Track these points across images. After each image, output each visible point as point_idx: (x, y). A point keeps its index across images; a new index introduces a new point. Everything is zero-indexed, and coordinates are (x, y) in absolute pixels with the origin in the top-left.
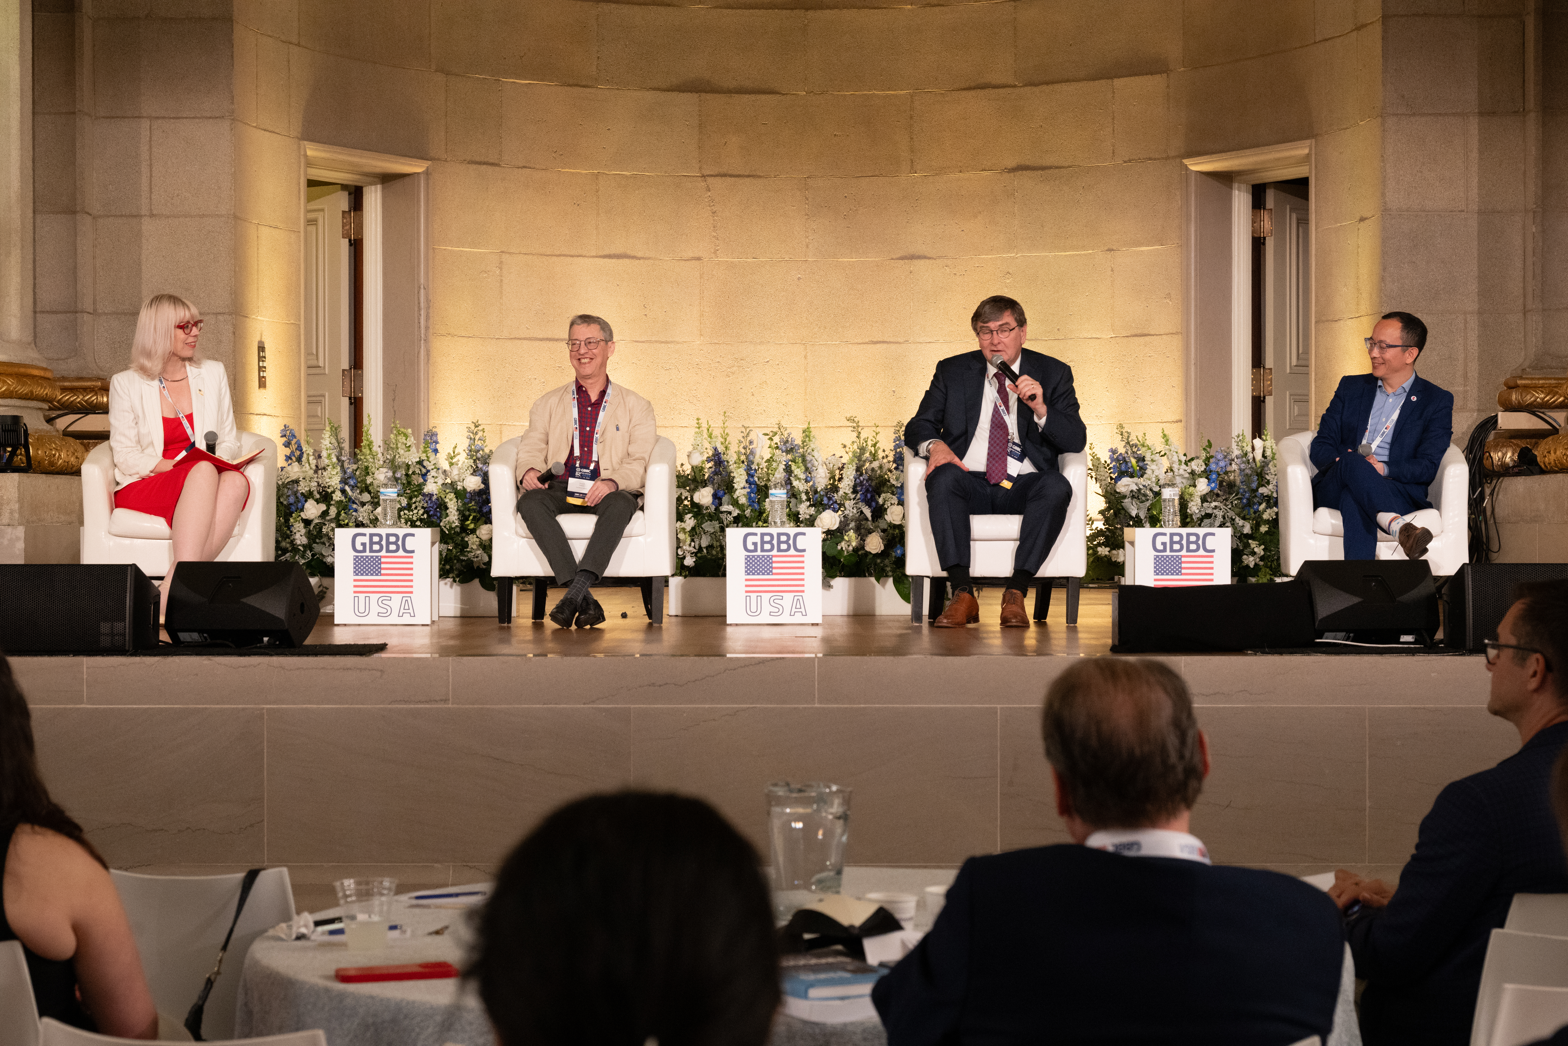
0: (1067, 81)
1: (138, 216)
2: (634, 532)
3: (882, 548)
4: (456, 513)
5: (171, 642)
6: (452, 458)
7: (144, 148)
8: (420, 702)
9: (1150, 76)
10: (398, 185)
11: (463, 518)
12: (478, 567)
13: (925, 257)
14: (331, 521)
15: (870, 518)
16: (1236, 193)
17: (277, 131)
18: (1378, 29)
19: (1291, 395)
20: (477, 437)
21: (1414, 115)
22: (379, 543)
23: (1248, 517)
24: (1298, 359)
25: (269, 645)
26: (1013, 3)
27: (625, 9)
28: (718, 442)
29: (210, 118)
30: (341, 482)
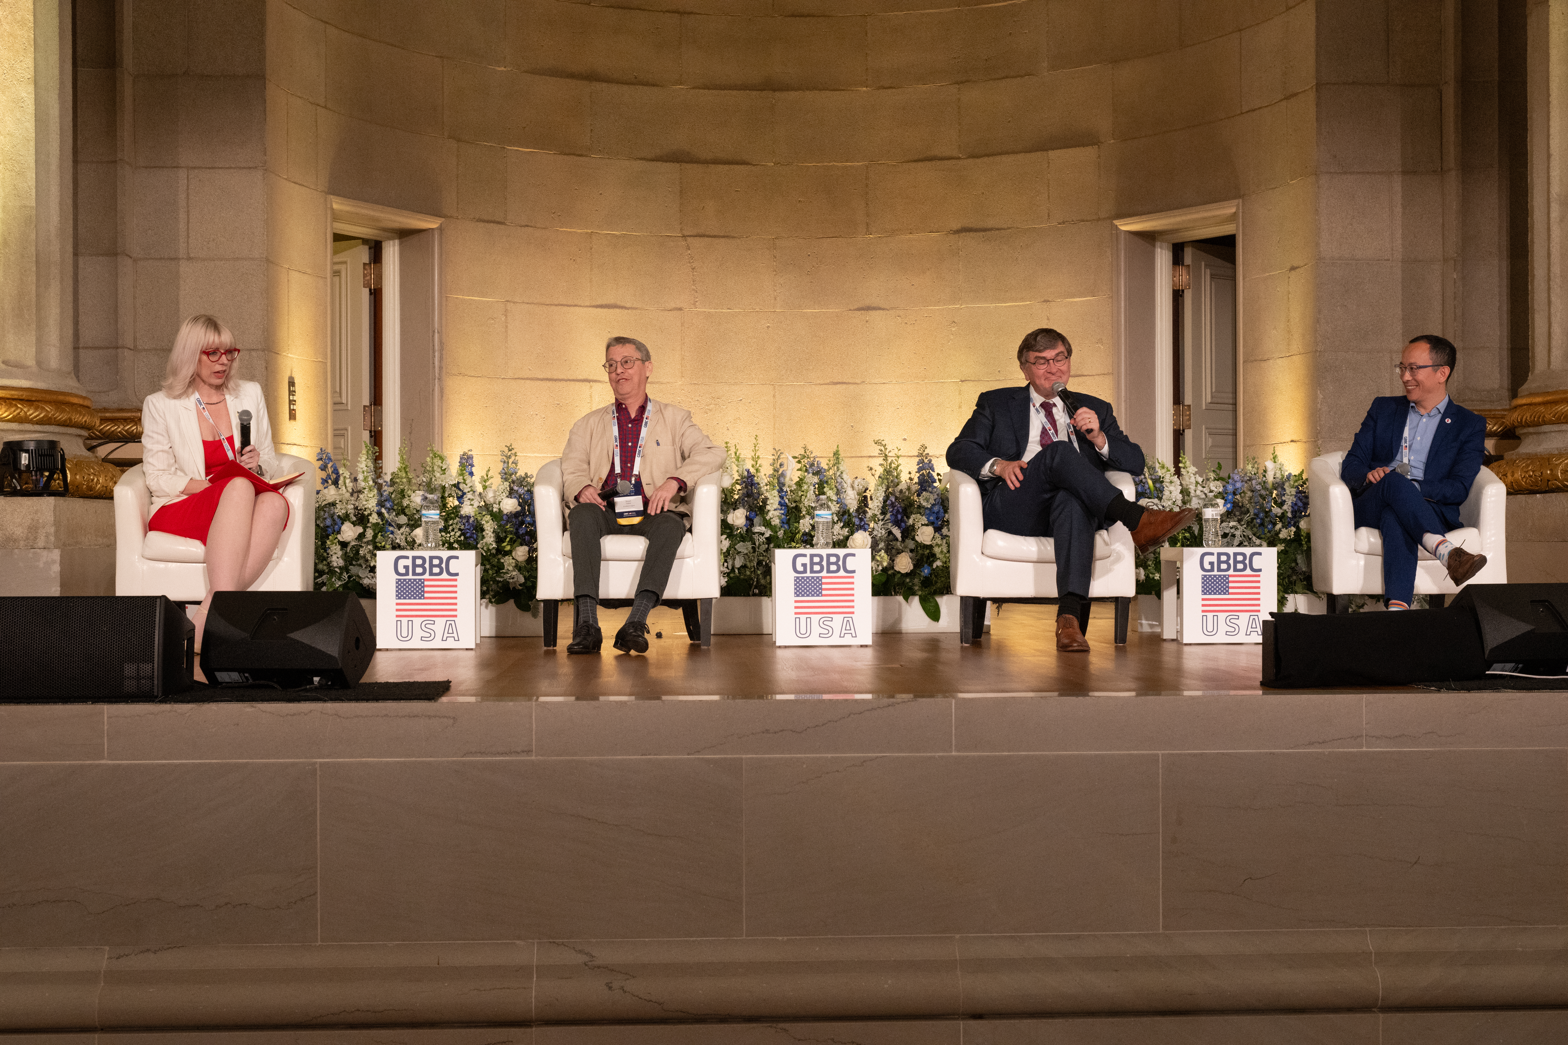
0: (1007, 153)
1: (176, 259)
3: (912, 568)
4: (492, 535)
5: (207, 682)
6: (485, 481)
7: (182, 196)
8: (500, 754)
9: (1081, 148)
10: (415, 239)
11: (499, 540)
12: (514, 588)
13: (880, 309)
14: (368, 543)
15: (900, 539)
16: (1158, 251)
17: (306, 184)
18: (1312, 95)
19: (1207, 428)
20: (511, 461)
21: (1345, 173)
22: (422, 566)
23: (1263, 536)
24: (1212, 397)
25: (321, 687)
26: (957, 86)
27: (614, 88)
28: (748, 465)
29: (244, 168)
30: (378, 505)
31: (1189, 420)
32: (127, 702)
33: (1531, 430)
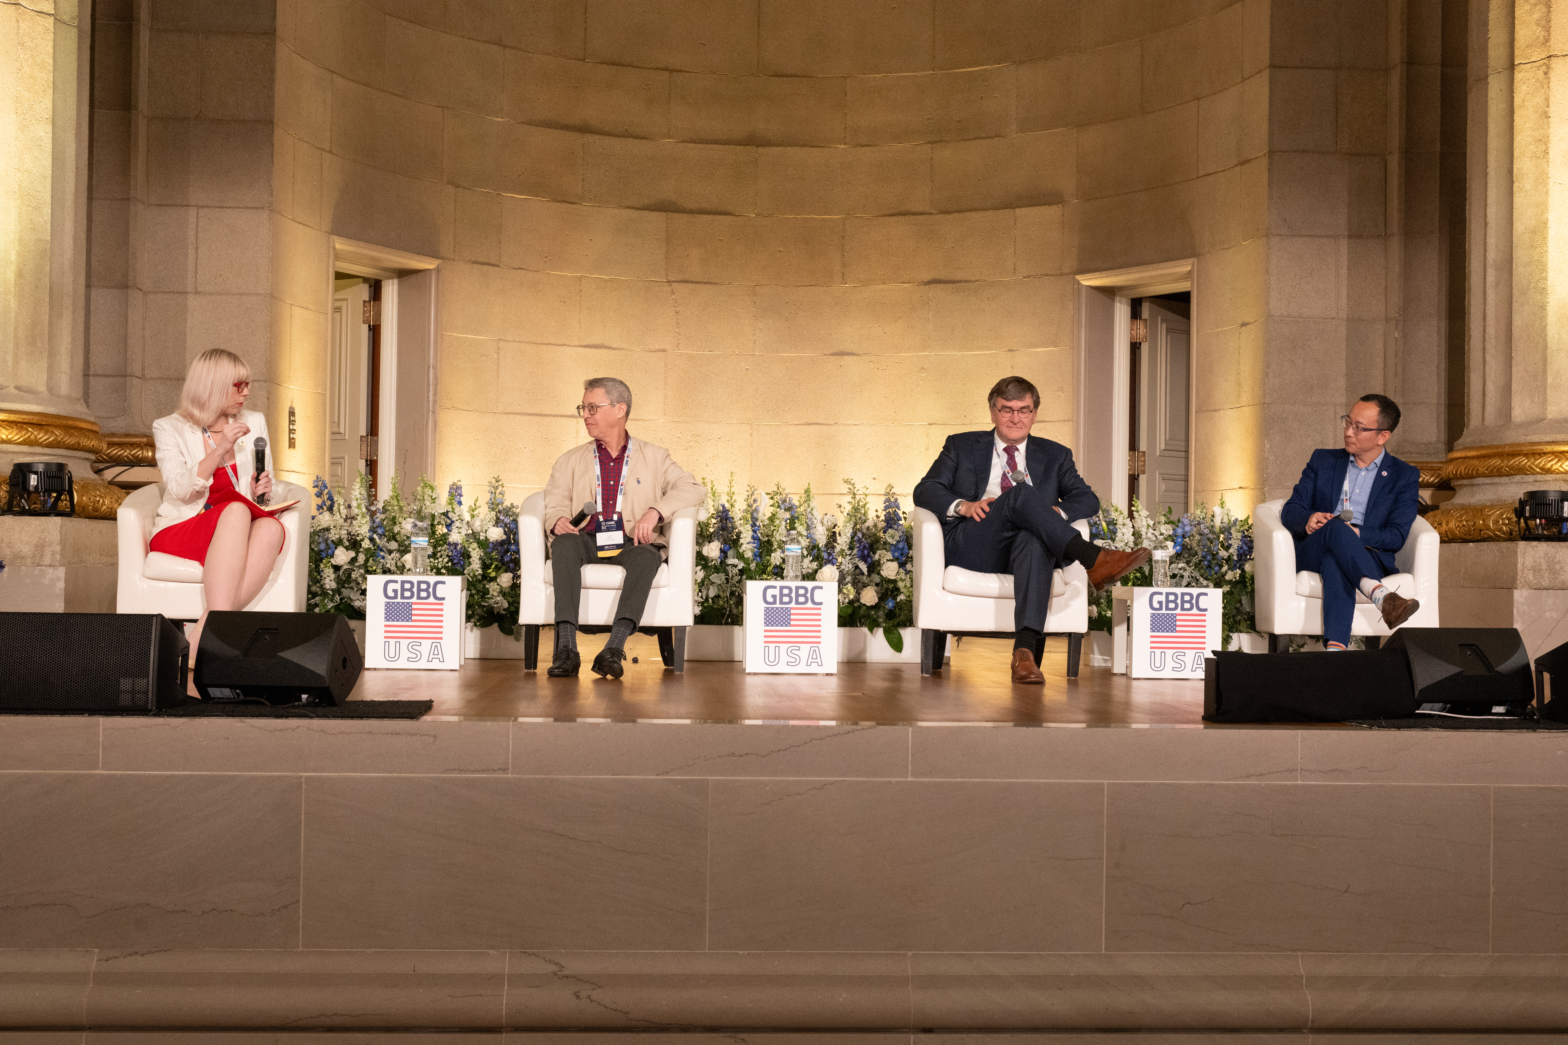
0: (976, 210)
1: (185, 293)
2: (662, 583)
3: (877, 601)
4: (479, 562)
5: (200, 697)
6: (473, 511)
7: (191, 233)
8: (477, 771)
9: (1047, 206)
10: (413, 279)
11: (485, 566)
12: (498, 613)
13: (853, 354)
14: (359, 567)
15: (866, 573)
16: (1118, 305)
17: (309, 225)
18: (1265, 162)
19: (1160, 474)
20: (498, 492)
21: (1294, 236)
22: (411, 590)
23: (1210, 577)
24: (1166, 444)
25: (308, 704)
26: (930, 145)
27: (607, 140)
28: (724, 500)
29: (251, 208)
30: (370, 531)
31: (1144, 465)
32: (122, 715)
33: (1465, 482)
